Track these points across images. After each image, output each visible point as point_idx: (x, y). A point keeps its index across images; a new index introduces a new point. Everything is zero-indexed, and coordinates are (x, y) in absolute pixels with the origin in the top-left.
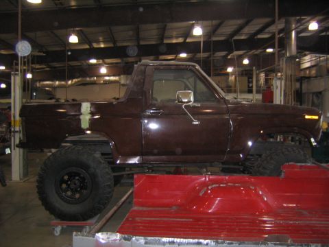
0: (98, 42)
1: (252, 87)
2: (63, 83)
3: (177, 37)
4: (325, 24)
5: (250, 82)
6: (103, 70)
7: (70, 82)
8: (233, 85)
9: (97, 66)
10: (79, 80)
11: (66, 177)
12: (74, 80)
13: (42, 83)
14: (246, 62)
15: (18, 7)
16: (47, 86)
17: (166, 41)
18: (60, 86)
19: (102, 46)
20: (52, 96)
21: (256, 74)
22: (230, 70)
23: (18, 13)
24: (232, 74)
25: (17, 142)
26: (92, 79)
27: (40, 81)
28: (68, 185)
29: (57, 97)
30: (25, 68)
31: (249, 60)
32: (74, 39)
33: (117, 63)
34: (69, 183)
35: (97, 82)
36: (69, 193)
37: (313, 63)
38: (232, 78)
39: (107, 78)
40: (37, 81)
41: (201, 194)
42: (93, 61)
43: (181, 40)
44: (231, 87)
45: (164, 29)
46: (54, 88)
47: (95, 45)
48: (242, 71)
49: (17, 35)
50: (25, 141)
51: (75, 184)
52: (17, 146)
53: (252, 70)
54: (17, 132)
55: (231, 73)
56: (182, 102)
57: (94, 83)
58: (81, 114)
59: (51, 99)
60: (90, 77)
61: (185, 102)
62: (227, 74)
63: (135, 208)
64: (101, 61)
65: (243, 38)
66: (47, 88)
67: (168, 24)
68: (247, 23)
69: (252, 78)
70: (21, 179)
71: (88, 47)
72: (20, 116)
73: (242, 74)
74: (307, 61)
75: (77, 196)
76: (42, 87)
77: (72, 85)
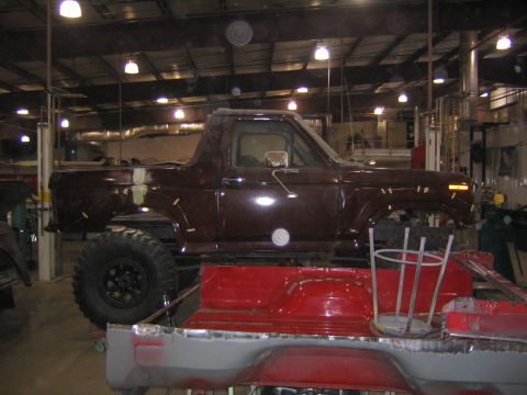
0: (170, 71)
1: (413, 138)
2: (118, 134)
3: (293, 63)
4: (521, 41)
5: (410, 131)
6: (179, 114)
7: (128, 133)
8: (383, 135)
9: (170, 108)
10: (142, 128)
11: (113, 272)
12: (134, 130)
13: (84, 134)
14: (403, 99)
15: (46, 22)
16: (93, 138)
17: (275, 69)
18: (112, 140)
19: (177, 77)
20: (99, 155)
21: (420, 118)
22: (378, 111)
23: (46, 31)
24: (383, 117)
25: (46, 223)
26: (162, 127)
27: (82, 131)
28: (116, 283)
29: (109, 155)
30: (57, 111)
31: (408, 96)
32: (132, 68)
33: (200, 103)
34: (117, 279)
35: (171, 132)
36: (117, 294)
37: (510, 100)
38: (382, 125)
39: (185, 126)
40: (77, 131)
41: (289, 292)
42: (163, 101)
43: (298, 67)
44: (380, 138)
45: (271, 49)
46: (105, 142)
47: (166, 76)
48: (398, 113)
49: (46, 62)
50: (57, 222)
51: (125, 281)
52: (47, 229)
53: (413, 112)
54: (45, 209)
55: (381, 116)
56: (271, 166)
57: (165, 134)
58: (133, 184)
59: (98, 159)
60: (159, 124)
61: (276, 167)
62: (375, 118)
63: (202, 310)
64: (175, 101)
65: (396, 62)
66: (93, 143)
67: (277, 44)
68: (399, 41)
69: (413, 124)
70: (52, 278)
71: (153, 78)
72: (50, 186)
73: (398, 118)
74: (501, 97)
75: (128, 297)
76: (85, 140)
77: (131, 138)
